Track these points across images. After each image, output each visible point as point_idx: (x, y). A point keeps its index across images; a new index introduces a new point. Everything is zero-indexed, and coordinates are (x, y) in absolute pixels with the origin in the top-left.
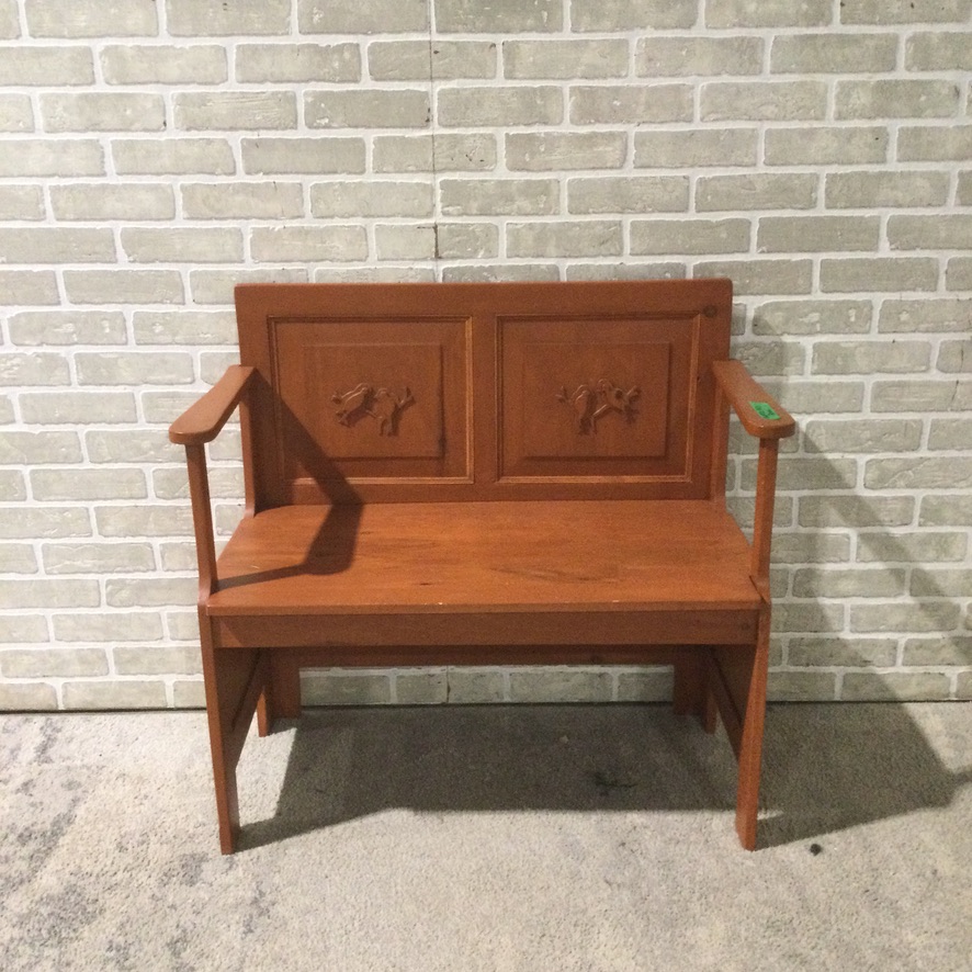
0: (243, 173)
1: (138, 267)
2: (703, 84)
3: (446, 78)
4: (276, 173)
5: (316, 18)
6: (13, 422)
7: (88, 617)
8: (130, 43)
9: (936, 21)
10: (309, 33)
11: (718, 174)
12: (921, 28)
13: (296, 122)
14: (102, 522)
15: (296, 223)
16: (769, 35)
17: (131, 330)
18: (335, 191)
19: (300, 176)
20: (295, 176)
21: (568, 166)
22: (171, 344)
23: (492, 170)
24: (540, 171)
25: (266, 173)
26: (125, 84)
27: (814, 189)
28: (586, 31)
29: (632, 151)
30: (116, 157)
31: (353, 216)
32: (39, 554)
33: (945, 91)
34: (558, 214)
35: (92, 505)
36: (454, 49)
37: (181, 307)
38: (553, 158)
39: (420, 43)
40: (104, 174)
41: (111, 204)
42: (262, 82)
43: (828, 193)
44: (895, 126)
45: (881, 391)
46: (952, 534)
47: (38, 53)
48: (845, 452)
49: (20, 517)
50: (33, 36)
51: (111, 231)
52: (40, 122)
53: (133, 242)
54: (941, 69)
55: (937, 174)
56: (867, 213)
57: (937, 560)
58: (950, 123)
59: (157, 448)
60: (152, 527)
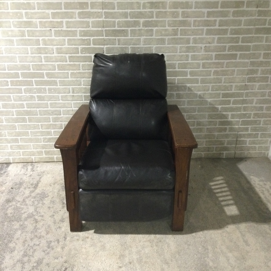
0: (69, 62)
1: (48, 79)
2: (155, 46)
3: (107, 45)
4: (75, 62)
5: (82, 34)
6: (24, 108)
7: (39, 145)
8: (47, 38)
9: (198, 35)
10: (81, 36)
12: (195, 36)
13: (79, 52)
14: (42, 127)
15: (78, 71)
16: (167, 38)
17: (47, 91)
18: (86, 65)
19: (79, 62)
22: (55, 93)
25: (73, 62)
26: (46, 45)
27: (176, 65)
28: (133, 37)
30: (44, 59)
31: (90, 70)
32: (30, 133)
33: (199, 48)
35: (40, 124)
36: (108, 40)
37: (57, 86)
39: (102, 39)
40: (42, 62)
41: (43, 67)
42: (72, 45)
43: (178, 66)
44: (190, 54)
45: (189, 102)
46: (202, 128)
47: (29, 40)
49: (26, 126)
50: (28, 36)
51: (43, 72)
52: (30, 52)
53: (48, 74)
54: (198, 44)
55: (198, 63)
56: (185, 70)
57: (200, 132)
58: (200, 54)
59: (52, 113)
60: (51, 127)
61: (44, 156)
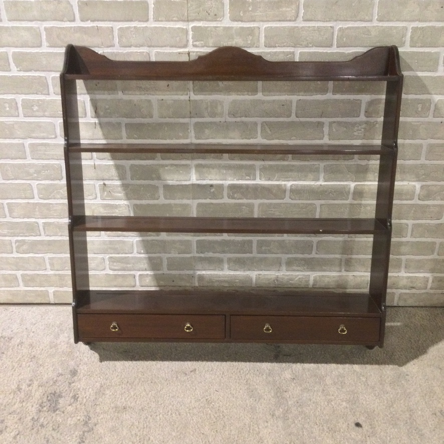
0: (79, 21)
1: (22, 74)
4: (98, 21)
7: (6, 258)
11: (350, 26)
15: (109, 50)
17: (20, 109)
18: (131, 31)
19: (112, 22)
20: (109, 22)
21: (265, 19)
22: (43, 117)
23: (221, 21)
24: (248, 21)
25: (91, 21)
27: (404, 36)
29: (302, 11)
30: (7, 11)
31: (142, 46)
34: (259, 47)
35: (5, 202)
37: (47, 96)
38: (256, 14)
40: (1, 21)
41: (5, 37)
43: (412, 38)
48: (410, 181)
53: (20, 59)
56: (433, 50)
59: (38, 172)
60: (38, 213)
61: (22, 288)
